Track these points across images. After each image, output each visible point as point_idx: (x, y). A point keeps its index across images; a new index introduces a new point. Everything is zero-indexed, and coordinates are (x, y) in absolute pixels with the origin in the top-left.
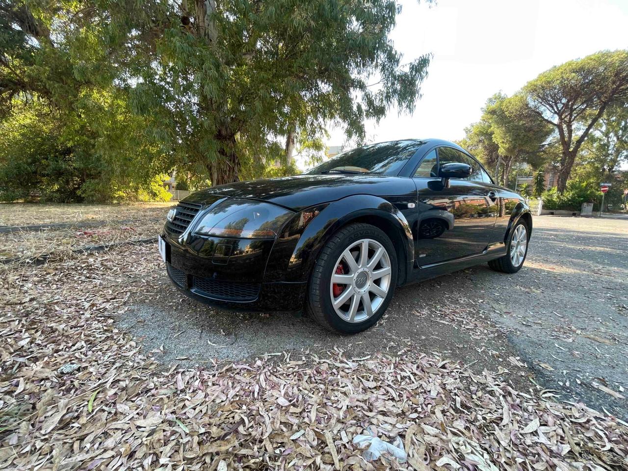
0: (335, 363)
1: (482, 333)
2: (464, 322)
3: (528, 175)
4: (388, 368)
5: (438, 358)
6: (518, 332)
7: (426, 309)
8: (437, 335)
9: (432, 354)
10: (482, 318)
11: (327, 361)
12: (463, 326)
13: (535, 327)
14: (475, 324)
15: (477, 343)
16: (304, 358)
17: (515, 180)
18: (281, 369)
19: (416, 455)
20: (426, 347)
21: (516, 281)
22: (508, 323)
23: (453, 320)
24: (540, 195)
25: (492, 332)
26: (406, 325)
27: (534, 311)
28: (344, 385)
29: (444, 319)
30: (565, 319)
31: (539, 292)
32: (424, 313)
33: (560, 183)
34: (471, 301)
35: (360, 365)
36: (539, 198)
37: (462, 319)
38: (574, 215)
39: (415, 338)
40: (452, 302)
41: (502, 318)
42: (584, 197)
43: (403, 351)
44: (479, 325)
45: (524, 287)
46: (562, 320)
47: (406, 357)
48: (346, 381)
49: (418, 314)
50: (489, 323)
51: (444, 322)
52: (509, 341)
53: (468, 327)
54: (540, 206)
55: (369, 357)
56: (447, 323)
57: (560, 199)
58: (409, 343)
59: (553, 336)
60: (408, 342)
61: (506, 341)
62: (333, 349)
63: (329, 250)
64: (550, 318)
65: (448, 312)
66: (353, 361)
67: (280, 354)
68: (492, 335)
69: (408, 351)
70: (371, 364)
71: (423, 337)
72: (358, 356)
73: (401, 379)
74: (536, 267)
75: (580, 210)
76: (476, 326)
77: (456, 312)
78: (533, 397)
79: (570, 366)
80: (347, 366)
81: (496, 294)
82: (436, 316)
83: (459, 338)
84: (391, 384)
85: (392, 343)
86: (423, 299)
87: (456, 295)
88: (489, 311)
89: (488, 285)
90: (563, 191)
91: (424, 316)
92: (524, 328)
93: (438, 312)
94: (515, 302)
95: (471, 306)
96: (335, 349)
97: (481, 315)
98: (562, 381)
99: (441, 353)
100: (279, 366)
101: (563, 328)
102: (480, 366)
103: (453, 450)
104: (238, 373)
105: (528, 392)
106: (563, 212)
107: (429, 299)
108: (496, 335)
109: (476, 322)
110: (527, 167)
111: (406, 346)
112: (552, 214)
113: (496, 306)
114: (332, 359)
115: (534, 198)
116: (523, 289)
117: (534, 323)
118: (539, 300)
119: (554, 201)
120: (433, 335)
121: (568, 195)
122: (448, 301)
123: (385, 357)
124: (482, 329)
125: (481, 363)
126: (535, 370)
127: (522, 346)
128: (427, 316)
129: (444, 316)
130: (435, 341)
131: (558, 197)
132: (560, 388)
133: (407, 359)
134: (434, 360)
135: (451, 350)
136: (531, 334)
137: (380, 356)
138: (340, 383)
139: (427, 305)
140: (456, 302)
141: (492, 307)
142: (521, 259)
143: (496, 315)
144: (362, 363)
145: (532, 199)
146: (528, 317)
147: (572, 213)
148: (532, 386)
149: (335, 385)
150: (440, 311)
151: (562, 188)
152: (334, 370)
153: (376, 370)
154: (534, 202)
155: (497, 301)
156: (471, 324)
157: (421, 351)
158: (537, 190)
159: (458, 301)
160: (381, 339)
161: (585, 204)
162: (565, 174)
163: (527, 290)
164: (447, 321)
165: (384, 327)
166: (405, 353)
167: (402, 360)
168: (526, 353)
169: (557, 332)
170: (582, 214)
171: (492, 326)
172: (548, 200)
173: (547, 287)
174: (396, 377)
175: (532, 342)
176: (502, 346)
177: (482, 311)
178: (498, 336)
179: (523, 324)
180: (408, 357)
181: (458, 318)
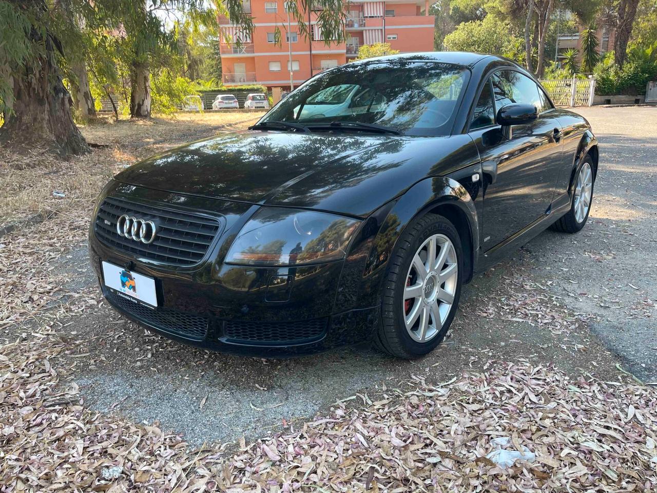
0: (424, 394)
1: (562, 325)
2: (540, 316)
3: (572, 31)
4: (482, 385)
5: (528, 365)
6: (598, 318)
7: (490, 305)
8: (516, 338)
9: (519, 361)
10: (557, 307)
11: (415, 393)
12: (539, 320)
13: (613, 307)
14: (552, 316)
15: (560, 338)
16: (386, 396)
17: (554, 40)
18: (369, 414)
19: (541, 455)
20: (509, 354)
21: (583, 245)
22: (585, 307)
23: (527, 315)
24: (591, 71)
25: (572, 323)
26: (477, 332)
27: (609, 286)
28: (446, 413)
29: (515, 315)
30: (641, 291)
31: (610, 258)
32: (491, 311)
33: (618, 48)
34: (538, 284)
35: (450, 389)
36: (590, 76)
37: (534, 312)
38: (637, 102)
39: (494, 346)
40: (516, 290)
41: (578, 303)
42: (650, 73)
43: (488, 364)
44: (556, 316)
45: (594, 253)
46: (638, 293)
47: (494, 370)
48: (446, 408)
49: (485, 315)
50: (566, 311)
51: (517, 320)
52: (591, 330)
53: (546, 321)
54: (592, 90)
55: (455, 379)
56: (521, 320)
57: (619, 77)
58: (490, 354)
59: (632, 316)
60: (488, 352)
61: (588, 330)
62: (411, 378)
63: (400, 260)
64: (626, 293)
65: (517, 306)
66: (442, 387)
67: (354, 397)
68: (573, 327)
69: (494, 363)
70: (463, 386)
71: (503, 344)
72: (443, 380)
73: (500, 394)
74: (601, 217)
75: (644, 94)
76: (553, 318)
77: (526, 304)
78: (623, 384)
79: (649, 346)
80: (440, 394)
81: (565, 270)
82: (505, 314)
83: (539, 336)
84: (493, 402)
85: (473, 358)
86: (481, 292)
87: (518, 279)
88: (562, 294)
89: (551, 256)
90: (622, 62)
91: (492, 316)
92: (602, 312)
93: (506, 308)
94: (588, 277)
95: (541, 291)
96: (414, 377)
97: (555, 302)
98: (644, 363)
99: (527, 358)
100: (364, 410)
101: (639, 303)
102: (570, 364)
103: (569, 443)
104: (325, 429)
105: (618, 380)
106: (623, 97)
107: (489, 291)
108: (577, 325)
109: (553, 314)
110: (570, 17)
111: (489, 357)
112: (608, 102)
113: (568, 287)
114: (418, 389)
115: (584, 77)
116: (592, 256)
117: (611, 302)
118: (612, 269)
119: (611, 81)
120: (511, 338)
121: (629, 68)
122: (511, 288)
123: (472, 375)
124: (560, 321)
125: (569, 360)
126: (621, 357)
127: (605, 334)
128: (496, 315)
129: (514, 312)
130: (516, 345)
131: (616, 73)
132: (643, 370)
133: (495, 372)
134: (524, 368)
135: (536, 353)
136: (611, 317)
137: (466, 376)
138: (442, 413)
139: (490, 299)
140: (521, 289)
141: (564, 289)
142: (586, 209)
143: (571, 300)
144: (451, 387)
145: (580, 78)
146: (604, 296)
147: (634, 98)
148: (619, 373)
149: (438, 415)
150: (507, 305)
151: (621, 59)
152: (429, 401)
153: (471, 391)
154: (583, 84)
155: (567, 279)
156: (548, 317)
157: (505, 360)
158: (587, 61)
159: (523, 287)
160: (457, 356)
161: (651, 84)
162: (625, 34)
163: (598, 257)
164: (520, 318)
165: (453, 339)
166: (491, 366)
167: (491, 374)
168: (610, 341)
169: (634, 309)
170: (647, 100)
171: (570, 315)
172: (603, 78)
173: (618, 249)
174: (494, 393)
175: (613, 327)
176: (585, 338)
177: (555, 297)
178: (579, 326)
179: (601, 306)
180: (497, 369)
181: (532, 312)
